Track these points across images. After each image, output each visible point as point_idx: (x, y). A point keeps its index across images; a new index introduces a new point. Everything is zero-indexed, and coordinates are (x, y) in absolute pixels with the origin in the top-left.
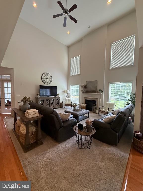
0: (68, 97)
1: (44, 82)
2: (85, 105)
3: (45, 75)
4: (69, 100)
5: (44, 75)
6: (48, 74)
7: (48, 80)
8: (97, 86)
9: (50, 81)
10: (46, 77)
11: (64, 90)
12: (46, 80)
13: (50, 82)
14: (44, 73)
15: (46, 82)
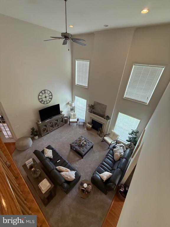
0: (72, 109)
1: (43, 102)
2: (91, 126)
3: (43, 94)
4: (74, 115)
5: (41, 94)
6: (46, 91)
7: (47, 98)
8: (105, 112)
9: (50, 98)
10: (44, 96)
11: (68, 102)
12: (44, 99)
13: (50, 100)
14: (41, 92)
15: (45, 101)
